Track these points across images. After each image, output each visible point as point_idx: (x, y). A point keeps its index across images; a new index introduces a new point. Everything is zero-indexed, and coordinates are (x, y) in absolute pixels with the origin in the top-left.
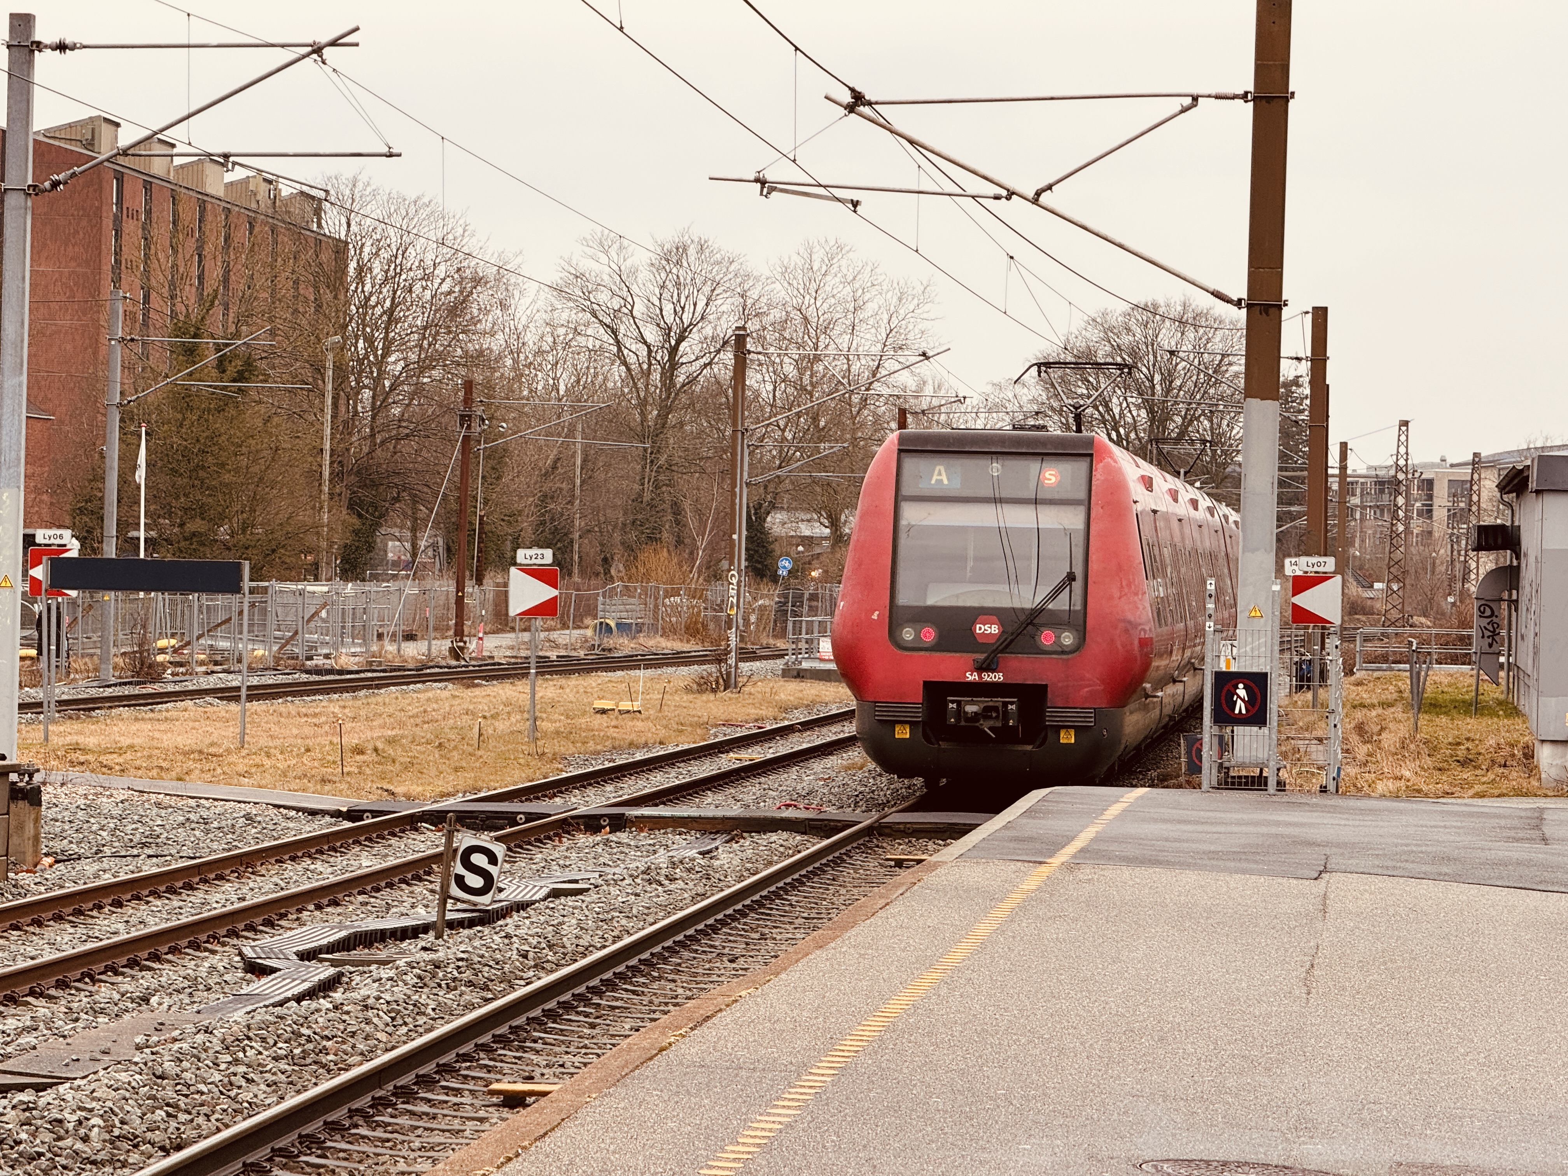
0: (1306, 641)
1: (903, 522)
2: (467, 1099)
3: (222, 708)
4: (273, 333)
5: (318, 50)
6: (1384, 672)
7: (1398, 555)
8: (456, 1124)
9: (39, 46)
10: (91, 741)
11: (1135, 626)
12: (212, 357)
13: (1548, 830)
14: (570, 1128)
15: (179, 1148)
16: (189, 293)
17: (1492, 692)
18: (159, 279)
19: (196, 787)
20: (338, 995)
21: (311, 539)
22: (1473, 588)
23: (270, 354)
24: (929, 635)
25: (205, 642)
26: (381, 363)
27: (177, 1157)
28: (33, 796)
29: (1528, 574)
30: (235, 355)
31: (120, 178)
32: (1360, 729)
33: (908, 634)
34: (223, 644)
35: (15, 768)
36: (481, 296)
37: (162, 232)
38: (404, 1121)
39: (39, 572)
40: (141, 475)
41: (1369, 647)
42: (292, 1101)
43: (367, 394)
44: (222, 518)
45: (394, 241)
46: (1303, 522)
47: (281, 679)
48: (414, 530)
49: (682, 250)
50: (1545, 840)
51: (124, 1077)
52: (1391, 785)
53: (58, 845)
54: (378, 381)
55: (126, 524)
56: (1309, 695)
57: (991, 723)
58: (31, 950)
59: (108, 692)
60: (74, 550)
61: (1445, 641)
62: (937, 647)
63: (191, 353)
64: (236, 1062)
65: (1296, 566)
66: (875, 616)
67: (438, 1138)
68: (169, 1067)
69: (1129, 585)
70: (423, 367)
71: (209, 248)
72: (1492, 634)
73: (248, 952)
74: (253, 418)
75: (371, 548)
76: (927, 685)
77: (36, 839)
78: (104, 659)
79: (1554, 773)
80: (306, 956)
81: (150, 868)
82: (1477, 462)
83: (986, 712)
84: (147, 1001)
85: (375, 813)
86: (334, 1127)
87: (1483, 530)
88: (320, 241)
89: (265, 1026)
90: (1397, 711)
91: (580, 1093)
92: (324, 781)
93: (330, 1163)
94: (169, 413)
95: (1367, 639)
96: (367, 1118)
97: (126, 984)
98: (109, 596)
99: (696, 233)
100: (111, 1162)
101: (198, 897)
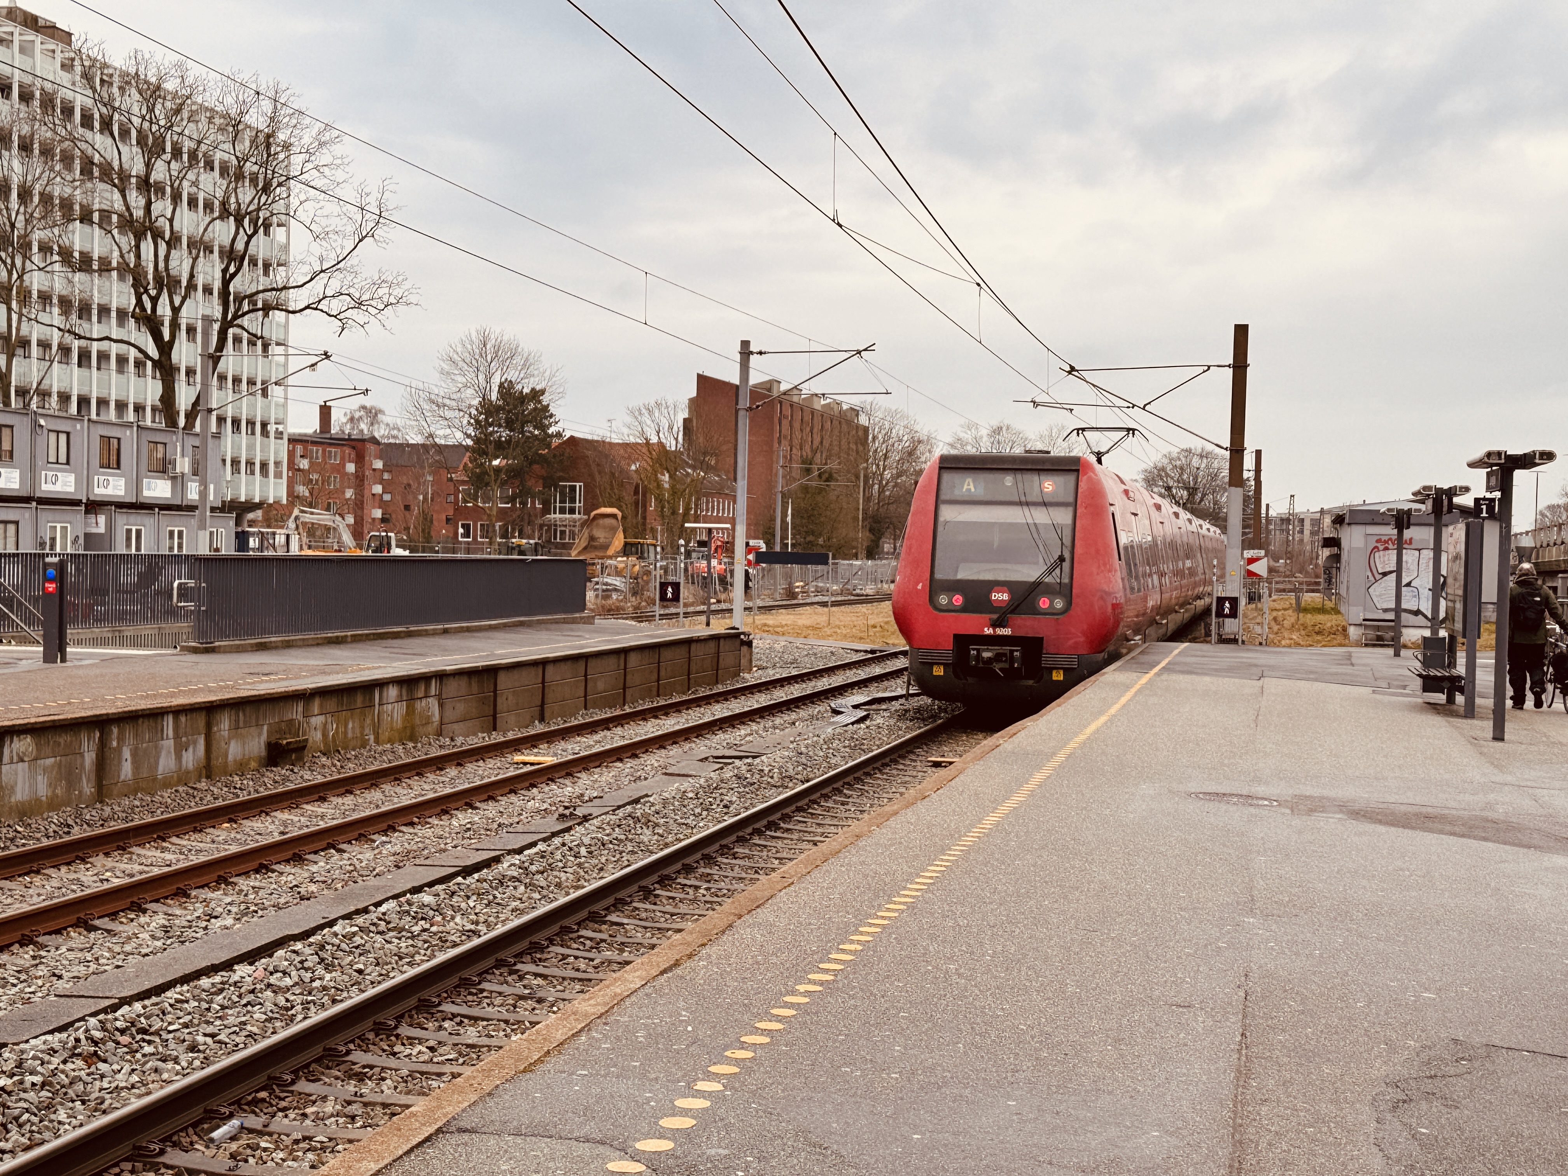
0: (1253, 584)
1: (941, 519)
2: (919, 763)
3: (820, 609)
4: (839, 463)
5: (859, 352)
6: (1284, 596)
7: (1289, 549)
8: (915, 773)
9: (752, 353)
10: (770, 622)
11: (1108, 594)
12: (816, 473)
13: (1354, 661)
14: (962, 777)
15: (808, 781)
16: (807, 448)
17: (1329, 604)
18: (796, 442)
19: (812, 641)
20: (868, 723)
21: (854, 544)
22: (1320, 562)
23: (839, 472)
24: (958, 600)
25: (814, 584)
26: (882, 475)
27: (807, 785)
28: (749, 644)
29: (1344, 557)
30: (825, 472)
31: (781, 403)
32: (1275, 619)
33: (943, 600)
34: (821, 585)
35: (743, 633)
36: (921, 447)
37: (797, 425)
38: (895, 772)
39: (751, 557)
40: (789, 519)
41: (1278, 586)
42: (851, 764)
43: (876, 487)
44: (820, 535)
45: (887, 426)
46: (1250, 536)
47: (843, 598)
48: (895, 539)
49: (1000, 429)
50: (1352, 665)
51: (786, 753)
52: (1288, 642)
53: (759, 663)
54: (881, 482)
55: (784, 537)
56: (1254, 606)
57: (1002, 665)
58: (749, 704)
59: (777, 603)
60: (764, 549)
61: (1309, 584)
62: (964, 609)
63: (808, 471)
64: (829, 748)
65: (1248, 554)
66: (920, 587)
67: (907, 779)
68: (803, 750)
69: (1105, 565)
70: (899, 475)
71: (815, 430)
72: (1329, 581)
73: (833, 705)
74: (832, 496)
75: (878, 546)
76: (956, 636)
77: (751, 661)
78: (775, 590)
79: (1355, 637)
80: (856, 707)
81: (794, 672)
82: (1322, 511)
83: (998, 657)
84: (794, 724)
85: (881, 651)
86: (868, 774)
87: (1325, 539)
88: (858, 426)
89: (840, 734)
90: (1290, 612)
91: (965, 763)
92: (861, 638)
93: (866, 788)
94: (800, 495)
95: (1277, 583)
96: (880, 771)
97: (786, 717)
98: (777, 566)
99: (1006, 422)
100: (782, 786)
101: (812, 683)
